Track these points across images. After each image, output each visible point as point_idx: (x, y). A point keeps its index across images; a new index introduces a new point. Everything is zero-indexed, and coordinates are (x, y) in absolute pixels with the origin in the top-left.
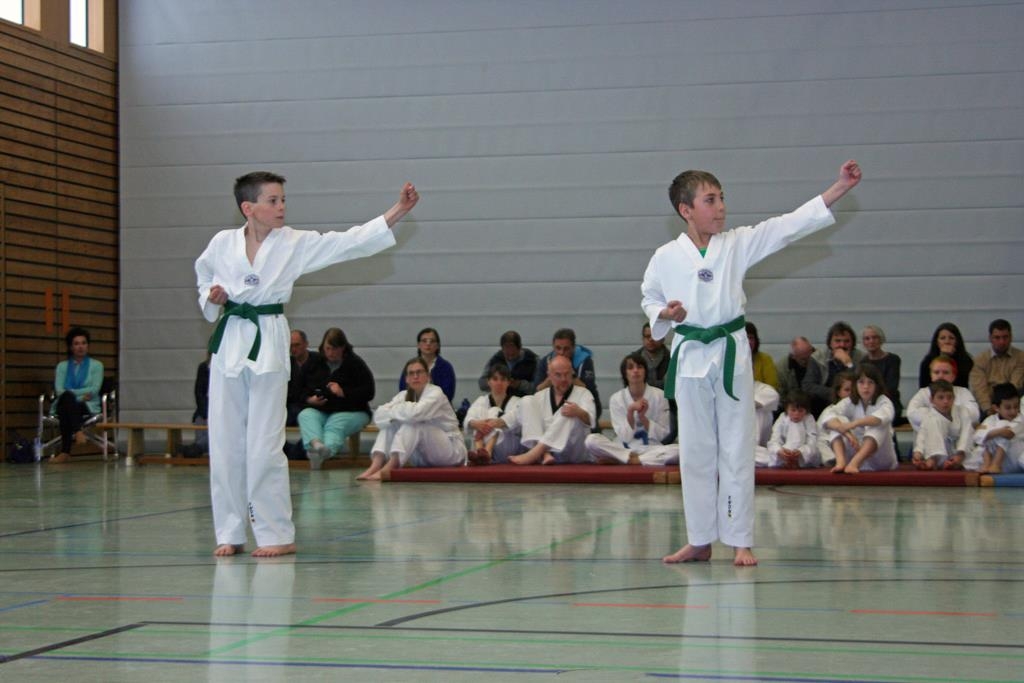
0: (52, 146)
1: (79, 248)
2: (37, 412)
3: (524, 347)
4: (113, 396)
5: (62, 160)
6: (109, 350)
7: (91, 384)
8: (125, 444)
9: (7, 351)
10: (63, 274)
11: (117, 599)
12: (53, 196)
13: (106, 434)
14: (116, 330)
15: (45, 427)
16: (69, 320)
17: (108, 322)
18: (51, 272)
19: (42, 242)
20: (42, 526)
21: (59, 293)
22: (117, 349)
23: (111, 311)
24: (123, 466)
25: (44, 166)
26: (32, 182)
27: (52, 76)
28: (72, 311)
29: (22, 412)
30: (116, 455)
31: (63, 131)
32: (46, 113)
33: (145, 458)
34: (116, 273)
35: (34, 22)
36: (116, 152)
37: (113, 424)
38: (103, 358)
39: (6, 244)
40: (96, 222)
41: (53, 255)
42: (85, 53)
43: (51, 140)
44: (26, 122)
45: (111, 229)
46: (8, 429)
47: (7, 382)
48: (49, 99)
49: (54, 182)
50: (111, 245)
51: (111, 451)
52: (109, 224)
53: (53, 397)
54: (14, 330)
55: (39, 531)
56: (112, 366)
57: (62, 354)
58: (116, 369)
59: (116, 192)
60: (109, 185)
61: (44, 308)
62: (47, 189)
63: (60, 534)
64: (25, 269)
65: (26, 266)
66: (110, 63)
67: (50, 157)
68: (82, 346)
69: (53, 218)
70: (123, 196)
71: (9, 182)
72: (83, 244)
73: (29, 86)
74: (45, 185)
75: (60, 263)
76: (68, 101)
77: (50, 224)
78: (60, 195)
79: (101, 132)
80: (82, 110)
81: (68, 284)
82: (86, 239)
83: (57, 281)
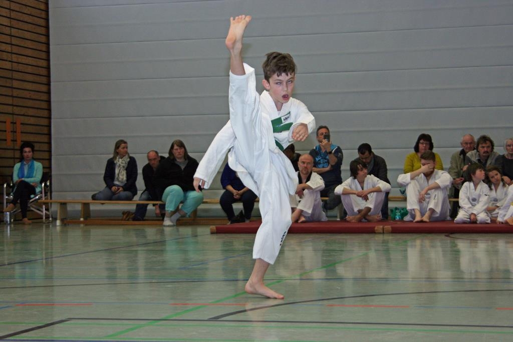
0: (9, 33)
1: (26, 94)
2: (3, 194)
3: (296, 152)
4: (48, 184)
5: (15, 41)
6: (46, 155)
7: (35, 177)
8: (56, 212)
10: (17, 110)
11: (53, 305)
12: (10, 63)
13: (44, 206)
14: (50, 143)
15: (7, 203)
16: (21, 138)
17: (45, 139)
18: (9, 109)
19: (4, 91)
20: (6, 262)
21: (15, 122)
22: (50, 156)
23: (46, 132)
24: (55, 226)
25: (4, 45)
28: (22, 132)
30: (51, 219)
31: (14, 23)
33: (68, 221)
34: (49, 110)
36: (47, 36)
37: (49, 201)
38: (42, 161)
40: (37, 79)
41: (11, 98)
43: (7, 28)
45: (46, 83)
49: (10, 54)
50: (46, 93)
51: (47, 217)
52: (44, 80)
53: (11, 185)
55: (5, 265)
56: (47, 165)
57: (17, 158)
58: (50, 168)
59: (48, 60)
60: (44, 55)
61: (5, 131)
62: (5, 59)
63: (17, 267)
68: (28, 154)
69: (10, 77)
70: (52, 62)
72: (28, 92)
74: (5, 56)
75: (14, 104)
76: (17, 5)
77: (8, 80)
78: (14, 62)
79: (38, 23)
80: (26, 10)
81: (19, 116)
82: (30, 89)
83: (13, 114)
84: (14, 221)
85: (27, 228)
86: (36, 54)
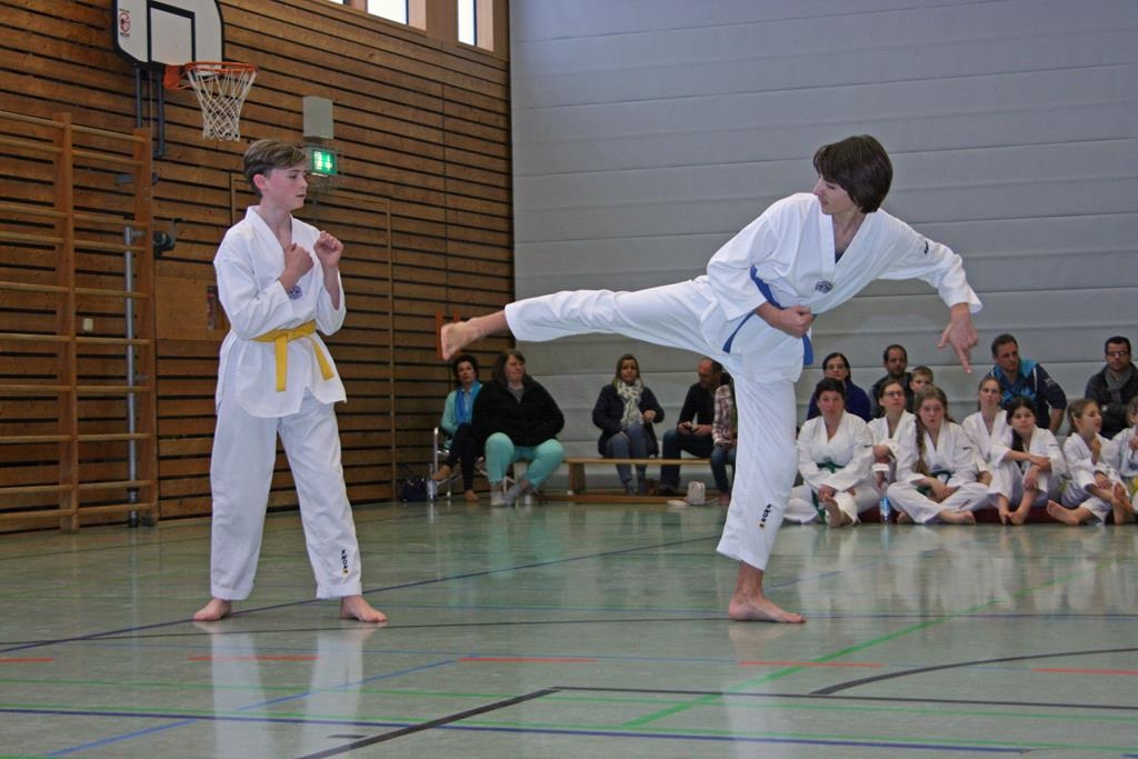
0: (439, 155)
1: (472, 266)
5: (451, 171)
9: (396, 380)
10: (453, 295)
12: (443, 210)
15: (439, 462)
18: (441, 293)
19: (431, 261)
20: (439, 575)
21: (451, 315)
24: (523, 505)
25: (431, 178)
26: (418, 195)
27: (439, 79)
29: (414, 446)
31: (452, 139)
32: (434, 120)
33: (545, 497)
35: (420, 22)
36: (509, 160)
39: (394, 264)
40: (490, 237)
41: (444, 274)
42: (473, 52)
43: (440, 149)
44: (412, 131)
45: (506, 245)
46: (397, 464)
47: (397, 414)
48: (436, 105)
49: (442, 194)
50: (506, 262)
52: (502, 239)
54: (403, 357)
55: (437, 581)
59: (510, 204)
60: (502, 195)
62: (436, 203)
63: (455, 585)
64: (414, 291)
65: (414, 287)
66: (500, 62)
67: (438, 167)
68: (466, 372)
69: (442, 234)
70: (516, 207)
71: (395, 197)
72: (474, 262)
73: (414, 91)
74: (433, 198)
75: (449, 284)
76: (456, 105)
77: (439, 241)
78: (450, 209)
79: (492, 138)
80: (471, 115)
81: (461, 307)
82: (478, 256)
83: (448, 302)
84: (452, 494)
85: (472, 508)
86: (486, 192)
